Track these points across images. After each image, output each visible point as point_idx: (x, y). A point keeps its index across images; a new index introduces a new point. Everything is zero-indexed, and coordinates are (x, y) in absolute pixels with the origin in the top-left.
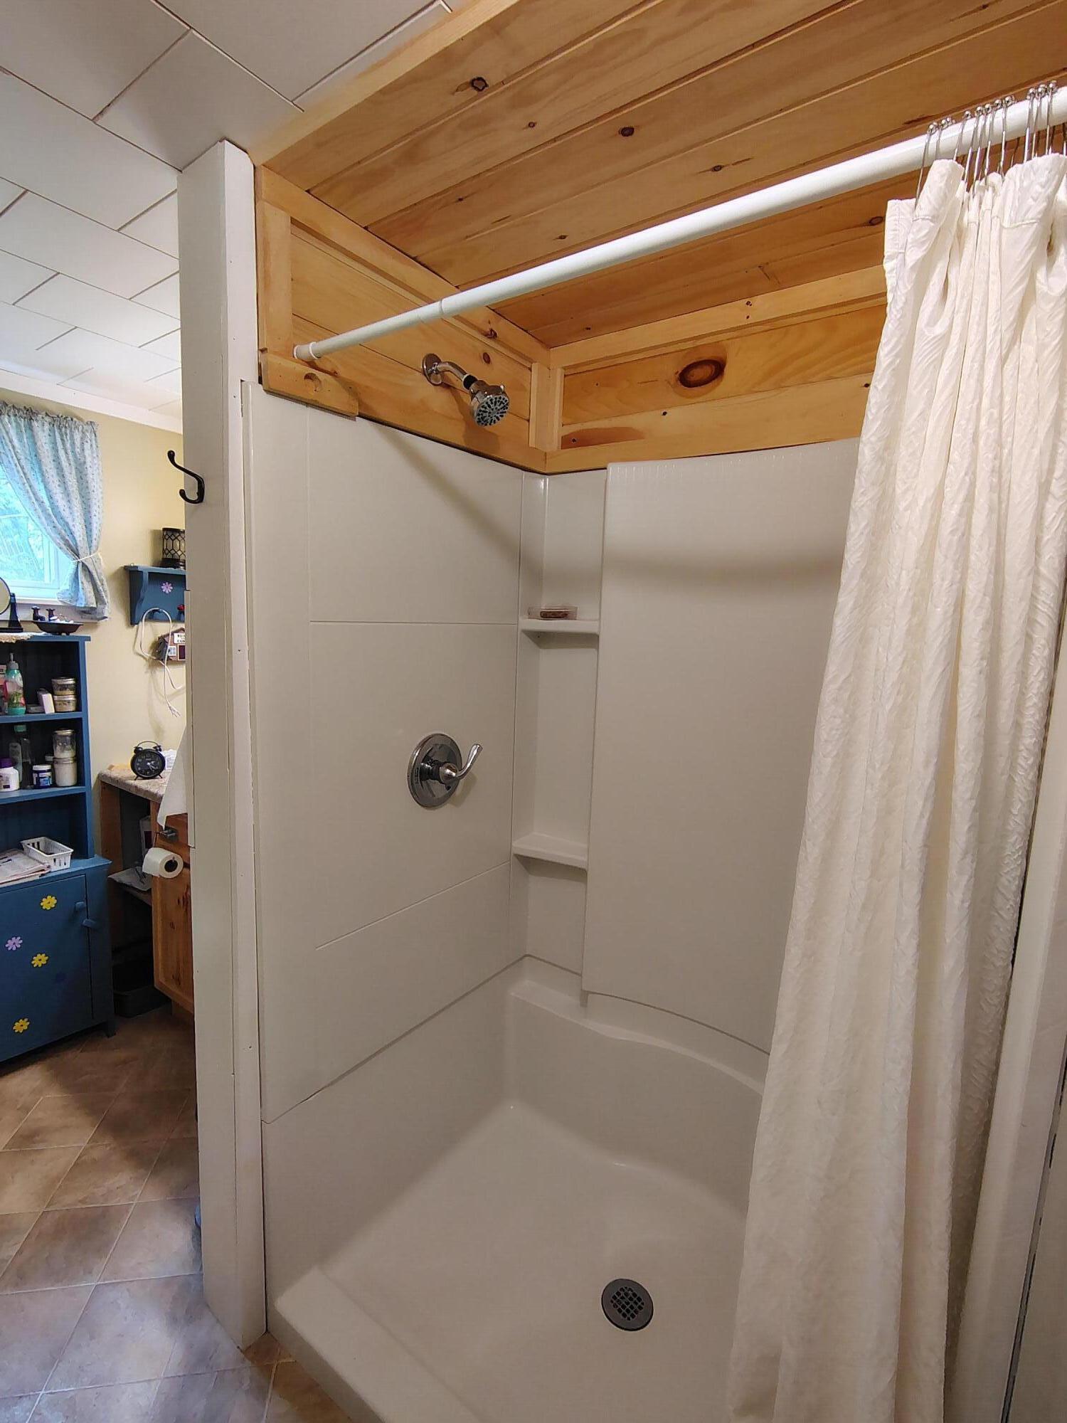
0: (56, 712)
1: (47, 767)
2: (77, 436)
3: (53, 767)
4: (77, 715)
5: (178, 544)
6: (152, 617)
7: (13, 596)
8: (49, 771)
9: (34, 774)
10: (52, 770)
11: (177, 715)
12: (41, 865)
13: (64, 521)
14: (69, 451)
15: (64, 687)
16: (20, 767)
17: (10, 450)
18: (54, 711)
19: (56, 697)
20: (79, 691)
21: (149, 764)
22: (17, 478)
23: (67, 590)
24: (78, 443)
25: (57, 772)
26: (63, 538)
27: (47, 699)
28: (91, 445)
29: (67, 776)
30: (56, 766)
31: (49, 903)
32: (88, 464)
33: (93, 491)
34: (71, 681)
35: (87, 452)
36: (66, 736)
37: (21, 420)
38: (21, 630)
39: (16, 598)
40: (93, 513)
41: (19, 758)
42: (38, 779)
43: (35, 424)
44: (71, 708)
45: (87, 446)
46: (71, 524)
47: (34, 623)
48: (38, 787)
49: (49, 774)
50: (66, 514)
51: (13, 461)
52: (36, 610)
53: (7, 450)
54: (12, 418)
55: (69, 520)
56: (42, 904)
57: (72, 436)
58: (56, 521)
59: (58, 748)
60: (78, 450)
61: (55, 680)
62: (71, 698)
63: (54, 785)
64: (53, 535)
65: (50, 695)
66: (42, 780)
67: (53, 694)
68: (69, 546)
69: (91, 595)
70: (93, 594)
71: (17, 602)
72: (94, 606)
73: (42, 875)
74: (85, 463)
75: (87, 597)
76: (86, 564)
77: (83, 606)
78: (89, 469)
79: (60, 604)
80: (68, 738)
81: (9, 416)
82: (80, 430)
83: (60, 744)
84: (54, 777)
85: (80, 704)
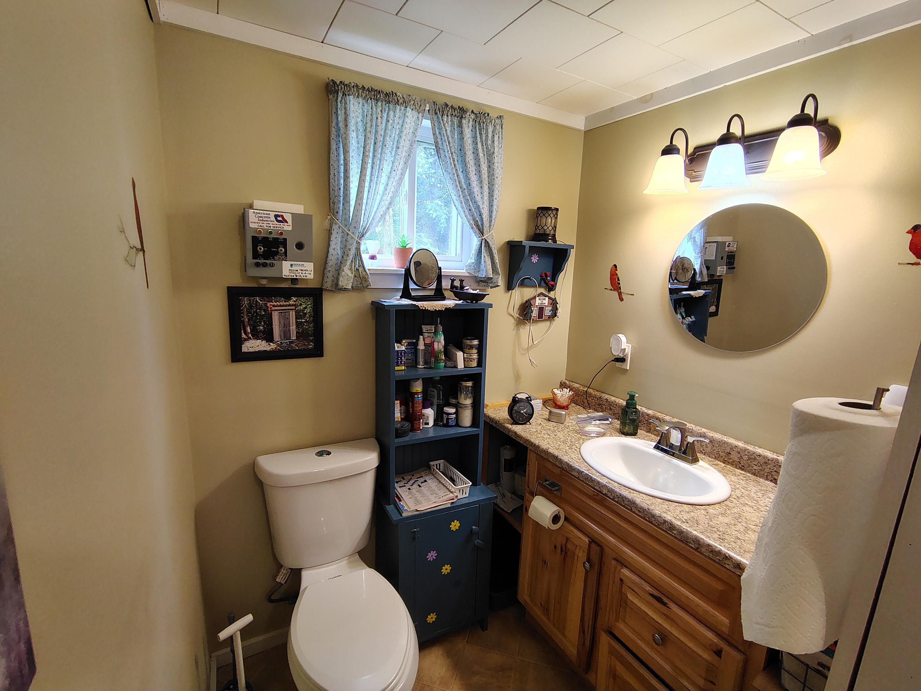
0: (465, 367)
1: (453, 410)
2: (490, 130)
3: (457, 410)
4: (478, 370)
5: (550, 220)
6: (522, 284)
7: (440, 269)
8: (454, 413)
9: (444, 415)
10: (456, 413)
11: (535, 366)
12: (452, 495)
13: (477, 204)
14: (484, 144)
15: (471, 347)
16: (435, 407)
17: (447, 145)
18: (463, 367)
19: (465, 355)
20: (481, 350)
21: (522, 412)
22: (449, 170)
23: (473, 263)
24: (490, 135)
25: (460, 415)
26: (474, 219)
27: (460, 355)
28: (499, 137)
29: (467, 418)
30: (459, 409)
31: (455, 526)
32: (496, 154)
33: (497, 178)
34: (476, 342)
35: (496, 143)
36: (469, 387)
37: (455, 119)
38: (444, 298)
39: (442, 270)
40: (495, 196)
41: (435, 401)
42: (448, 419)
43: (464, 121)
44: (475, 364)
45: (496, 138)
46: (481, 207)
47: (451, 291)
48: (447, 425)
49: (454, 416)
50: (478, 198)
51: (449, 154)
52: (453, 281)
53: (445, 146)
54: (450, 117)
55: (480, 204)
56: (451, 526)
57: (487, 130)
58: (471, 205)
59: (463, 396)
60: (489, 142)
61: (465, 341)
62: (475, 356)
63: (457, 425)
64: (469, 217)
65: (462, 353)
66: (450, 421)
67: (464, 353)
68: (478, 226)
69: (490, 267)
70: (491, 267)
71: (442, 274)
72: (492, 277)
73: (452, 503)
74: (493, 153)
75: (486, 270)
76: (488, 240)
77: (484, 276)
78: (496, 158)
79: (468, 275)
80: (470, 388)
81: (448, 116)
82: (493, 124)
83: (464, 393)
84: (457, 418)
85: (481, 362)
